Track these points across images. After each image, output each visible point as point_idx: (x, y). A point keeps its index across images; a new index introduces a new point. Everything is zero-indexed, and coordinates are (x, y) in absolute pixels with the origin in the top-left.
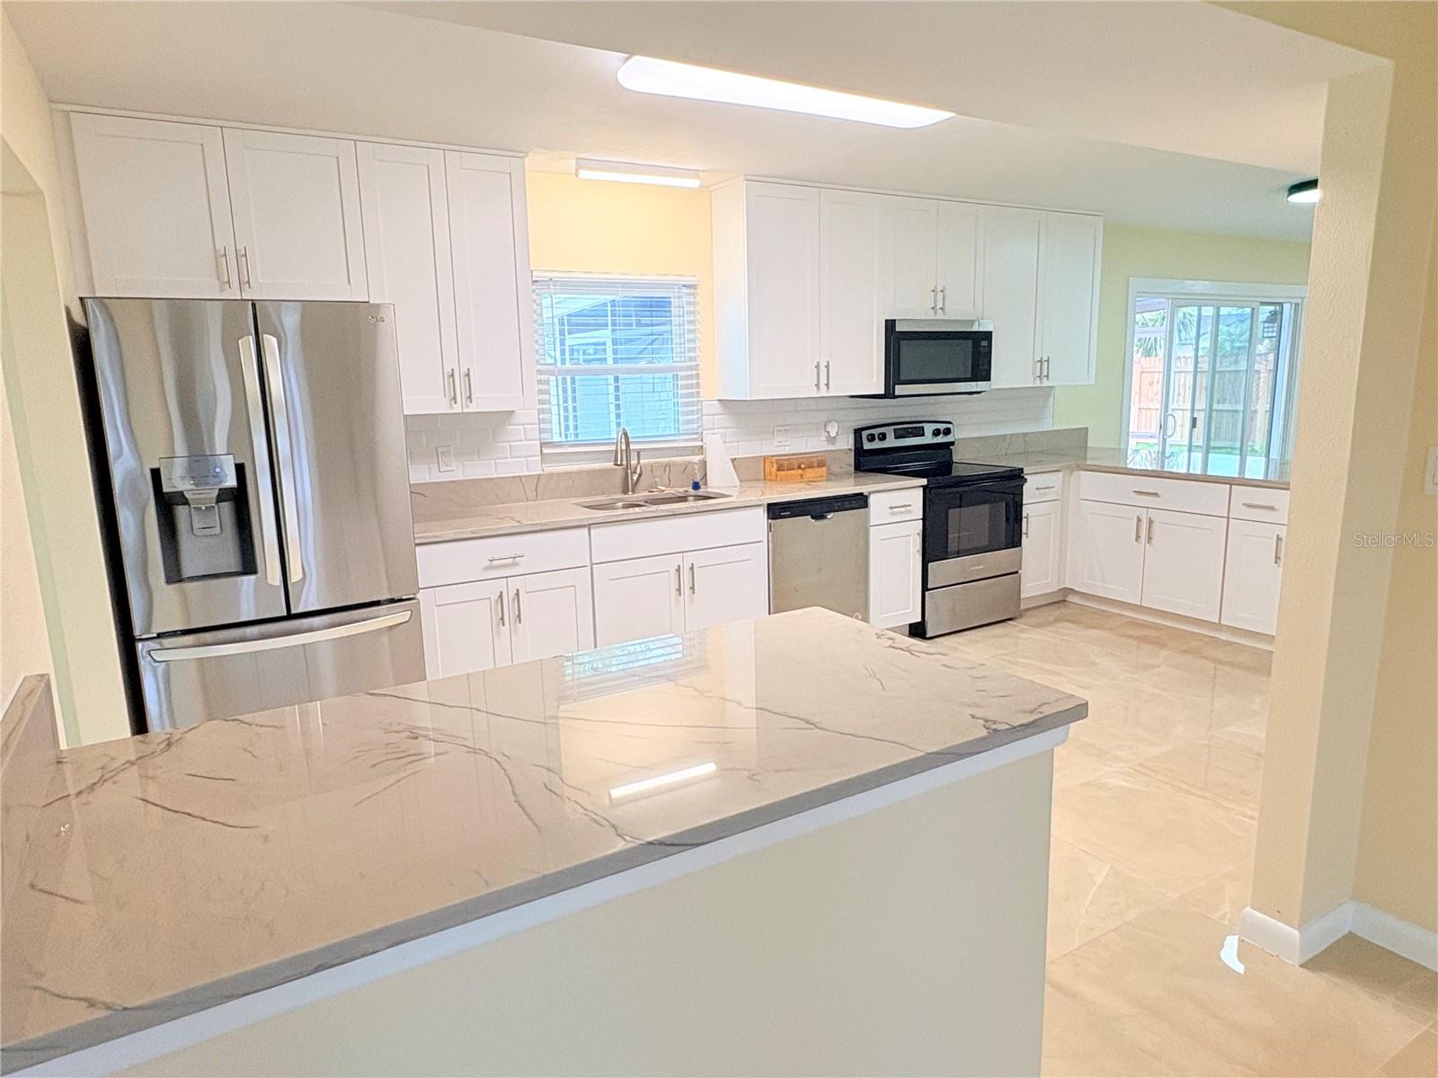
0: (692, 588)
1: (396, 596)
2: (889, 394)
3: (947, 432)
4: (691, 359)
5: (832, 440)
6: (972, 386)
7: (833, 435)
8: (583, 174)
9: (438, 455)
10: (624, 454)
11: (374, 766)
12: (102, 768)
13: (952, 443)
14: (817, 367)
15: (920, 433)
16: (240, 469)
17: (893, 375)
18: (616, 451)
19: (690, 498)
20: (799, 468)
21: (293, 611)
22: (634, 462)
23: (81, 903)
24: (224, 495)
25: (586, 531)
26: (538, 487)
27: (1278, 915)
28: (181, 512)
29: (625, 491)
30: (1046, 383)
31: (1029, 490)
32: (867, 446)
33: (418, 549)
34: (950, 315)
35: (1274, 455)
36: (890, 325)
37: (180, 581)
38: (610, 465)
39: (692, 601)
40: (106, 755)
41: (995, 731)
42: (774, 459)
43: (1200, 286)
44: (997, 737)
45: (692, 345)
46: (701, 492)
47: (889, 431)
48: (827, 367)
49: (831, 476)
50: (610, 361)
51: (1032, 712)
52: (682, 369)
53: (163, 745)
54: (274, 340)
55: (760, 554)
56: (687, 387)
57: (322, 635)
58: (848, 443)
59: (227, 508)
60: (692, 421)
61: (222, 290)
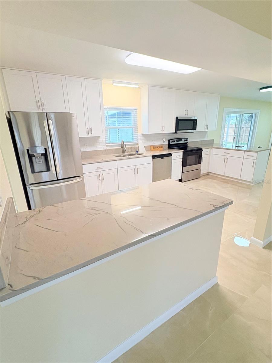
0: (137, 173)
1: (79, 175)
2: (176, 132)
3: (187, 140)
4: (136, 125)
5: (164, 142)
6: (192, 131)
7: (164, 141)
8: (114, 84)
9: (85, 146)
10: (123, 145)
11: (85, 217)
12: (26, 217)
13: (188, 143)
14: (162, 127)
15: (181, 140)
16: (45, 149)
17: (177, 129)
18: (121, 145)
19: (136, 154)
20: (158, 148)
21: (58, 179)
22: (125, 147)
23: (27, 251)
24: (42, 155)
25: (116, 161)
26: (106, 152)
27: (258, 239)
28: (34, 158)
29: (123, 153)
30: (207, 130)
31: (203, 152)
32: (171, 143)
33: (83, 165)
34: (189, 116)
35: (249, 145)
36: (177, 118)
37: (35, 173)
38: (120, 147)
39: (137, 175)
40: (27, 214)
41: (216, 207)
42: (153, 146)
43: (237, 110)
44: (217, 209)
45: (136, 122)
46: (138, 153)
47: (175, 140)
48: (164, 127)
49: (164, 150)
50: (117, 125)
51: (222, 203)
52: (134, 127)
53: (39, 212)
54: (51, 121)
55: (151, 166)
56: (135, 131)
57: (63, 184)
58: (167, 143)
59: (43, 157)
60: (136, 138)
61: (38, 110)
